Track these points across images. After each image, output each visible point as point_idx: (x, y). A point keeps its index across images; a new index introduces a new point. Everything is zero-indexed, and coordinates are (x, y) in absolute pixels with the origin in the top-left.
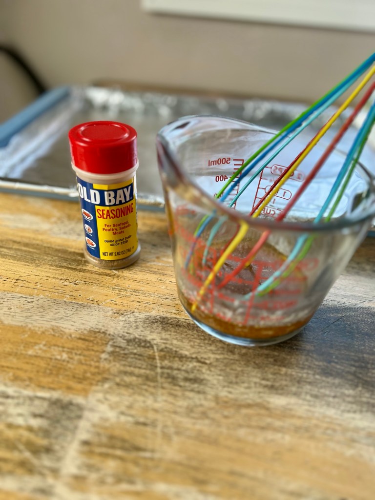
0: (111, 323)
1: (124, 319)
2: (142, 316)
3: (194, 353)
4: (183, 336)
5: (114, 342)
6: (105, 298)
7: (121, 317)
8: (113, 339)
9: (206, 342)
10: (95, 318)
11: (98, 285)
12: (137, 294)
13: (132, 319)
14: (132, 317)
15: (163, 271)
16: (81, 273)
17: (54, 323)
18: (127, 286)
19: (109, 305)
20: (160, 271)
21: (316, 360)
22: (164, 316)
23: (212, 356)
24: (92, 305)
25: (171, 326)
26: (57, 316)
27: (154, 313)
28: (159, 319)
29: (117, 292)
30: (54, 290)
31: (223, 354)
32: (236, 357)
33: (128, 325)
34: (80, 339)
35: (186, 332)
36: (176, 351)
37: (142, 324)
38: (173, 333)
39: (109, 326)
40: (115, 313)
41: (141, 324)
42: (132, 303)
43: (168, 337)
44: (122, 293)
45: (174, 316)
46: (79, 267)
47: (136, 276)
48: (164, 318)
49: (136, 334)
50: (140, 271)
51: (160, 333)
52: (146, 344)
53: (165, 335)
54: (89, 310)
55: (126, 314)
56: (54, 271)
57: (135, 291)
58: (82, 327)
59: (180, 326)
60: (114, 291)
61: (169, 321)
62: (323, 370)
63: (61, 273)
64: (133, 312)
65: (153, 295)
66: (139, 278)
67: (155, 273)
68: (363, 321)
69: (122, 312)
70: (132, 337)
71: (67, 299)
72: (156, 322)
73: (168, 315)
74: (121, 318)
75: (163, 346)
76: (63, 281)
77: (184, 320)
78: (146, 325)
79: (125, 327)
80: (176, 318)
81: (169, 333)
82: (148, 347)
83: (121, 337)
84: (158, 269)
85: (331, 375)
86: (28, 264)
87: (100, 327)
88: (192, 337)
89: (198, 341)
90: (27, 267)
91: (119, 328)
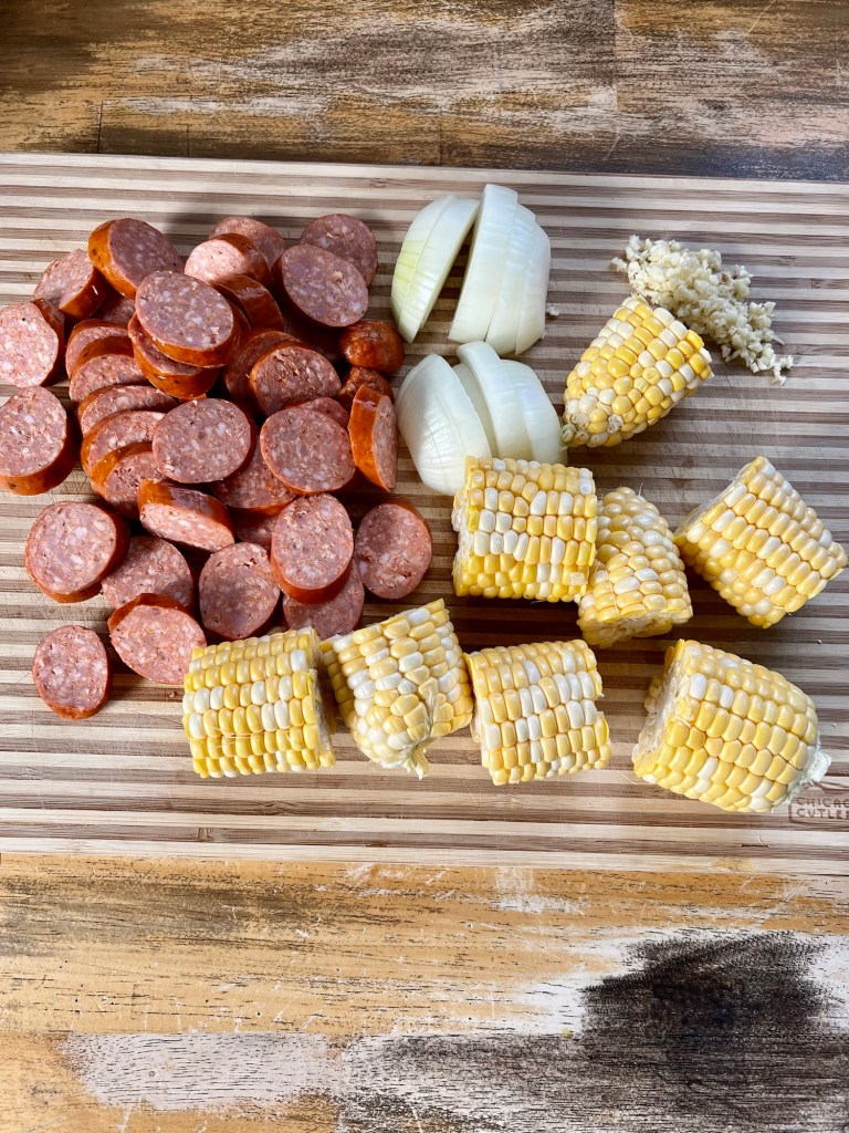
0: (331, 1071)
1: (349, 1058)
2: (378, 1043)
3: (476, 1110)
4: (454, 1076)
5: (347, 1114)
6: (304, 1011)
7: (343, 1054)
8: (343, 1107)
9: (494, 1081)
10: (301, 1064)
11: (283, 978)
12: (358, 989)
13: (363, 1056)
14: (361, 1049)
15: (391, 913)
16: (241, 950)
17: (237, 1093)
18: (334, 969)
19: (315, 1028)
20: (385, 913)
21: (668, 1082)
22: (416, 1035)
23: (506, 1109)
24: (288, 1035)
25: (430, 1057)
26: (237, 1075)
27: (397, 1033)
28: (409, 1045)
29: (321, 990)
30: (210, 1011)
31: (522, 1101)
32: (544, 1103)
33: (359, 1070)
34: (291, 1117)
35: (458, 1066)
36: (448, 1112)
37: (382, 1064)
38: (437, 1074)
39: (330, 1080)
40: (331, 1047)
41: (380, 1063)
42: (354, 1015)
43: (430, 1083)
44: (331, 992)
45: (432, 1031)
46: (232, 936)
47: (343, 938)
48: (416, 1041)
49: (377, 1086)
50: (349, 922)
51: (416, 1077)
52: (398, 1107)
53: (425, 1080)
54: (286, 1048)
55: (349, 1044)
56: (191, 958)
57: (353, 981)
58: (287, 1090)
59: (444, 1054)
60: (315, 991)
61: (426, 1047)
62: (678, 1101)
63: (204, 959)
64: (361, 1037)
65: (386, 986)
66: (351, 942)
67: (376, 920)
68: (754, 972)
69: (341, 1041)
70: (372, 1095)
71: (240, 1029)
72: (405, 1053)
73: (420, 1032)
74: (345, 1057)
75: (426, 1105)
76: (216, 982)
77: (450, 1039)
78: (389, 1064)
79: (356, 1076)
80: (436, 1036)
81: (431, 1074)
82: (403, 1113)
83: (355, 1100)
84: (381, 909)
85: (690, 1109)
86: (136, 948)
87: (315, 1085)
88: (470, 1075)
89: (480, 1082)
90: (136, 955)
91: (347, 1080)
